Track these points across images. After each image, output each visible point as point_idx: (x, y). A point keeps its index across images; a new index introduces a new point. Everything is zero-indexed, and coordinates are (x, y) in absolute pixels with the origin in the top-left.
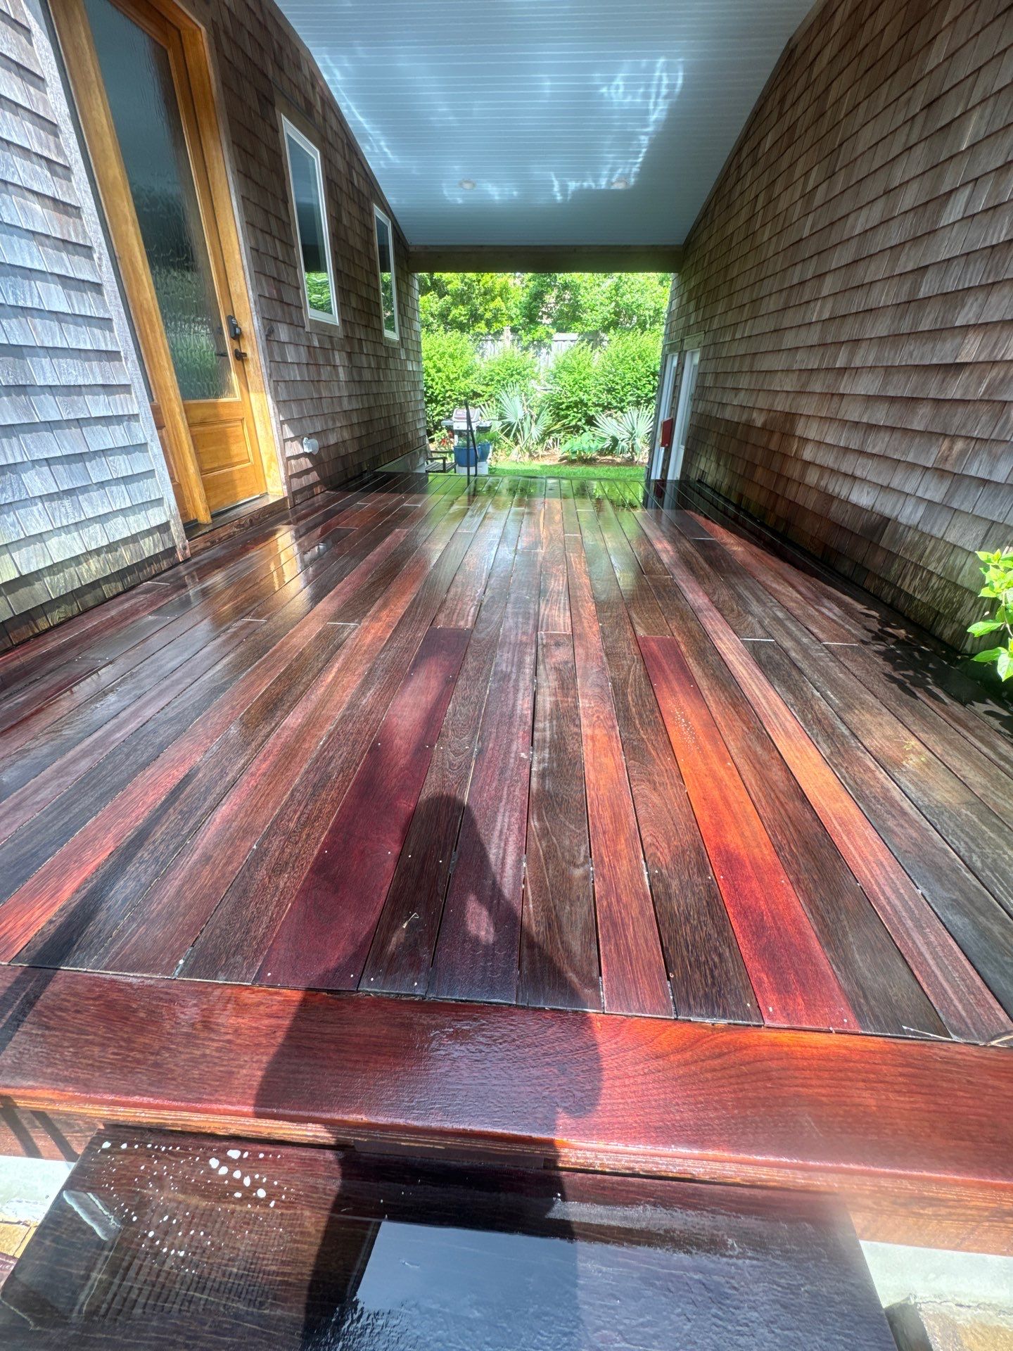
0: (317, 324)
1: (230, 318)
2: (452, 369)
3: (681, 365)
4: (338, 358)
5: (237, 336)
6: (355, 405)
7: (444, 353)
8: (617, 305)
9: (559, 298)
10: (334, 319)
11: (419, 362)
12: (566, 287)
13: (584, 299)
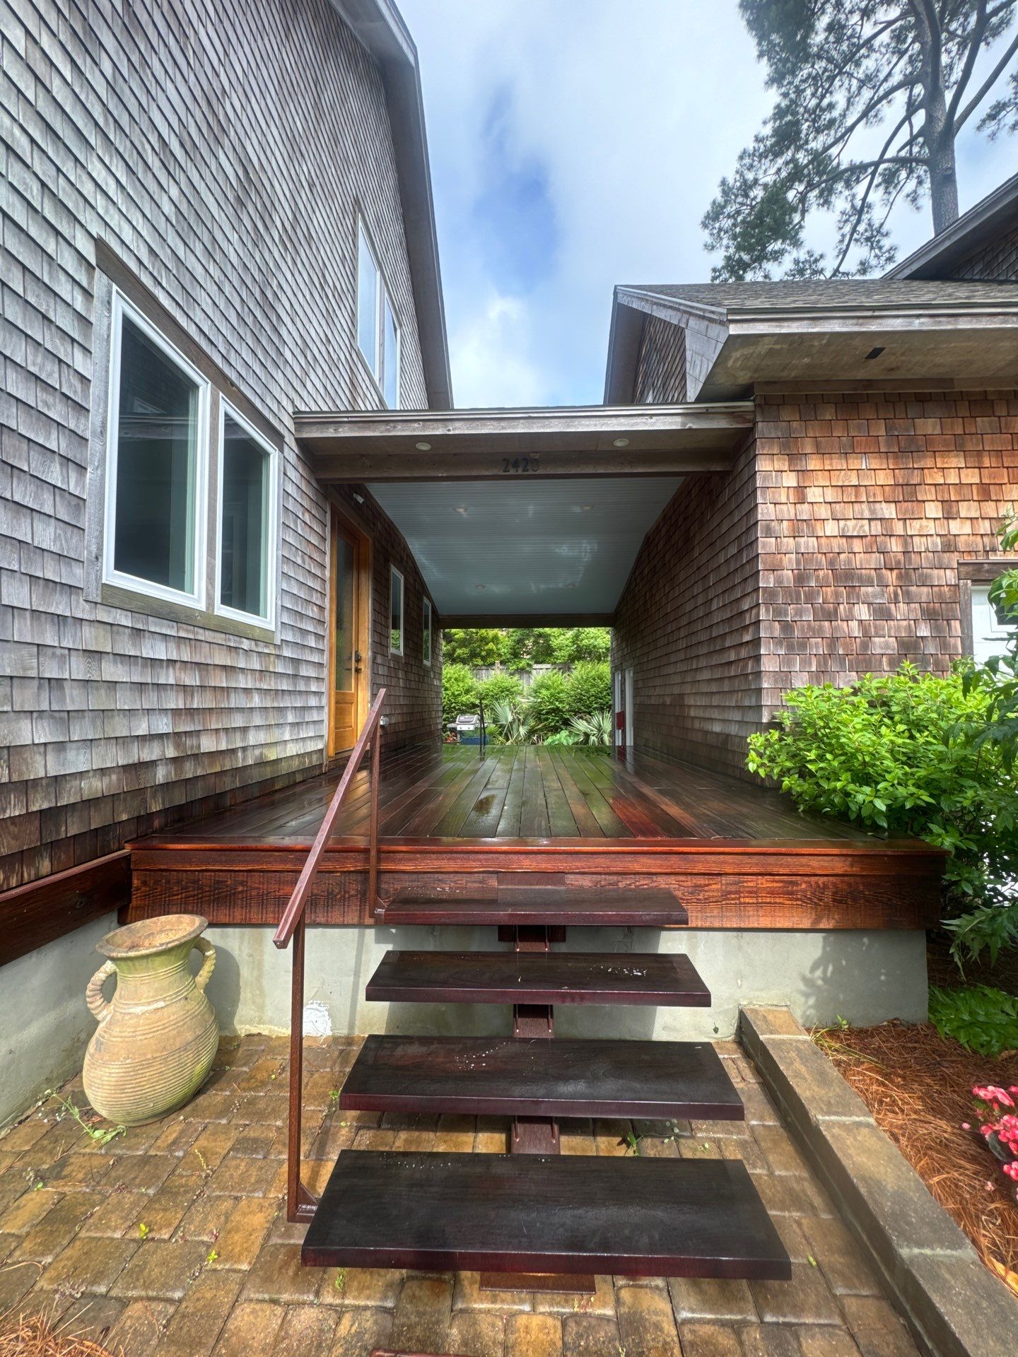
0: (393, 655)
1: (357, 652)
2: (456, 688)
3: (623, 678)
4: (401, 674)
5: (358, 660)
6: (407, 702)
7: (451, 678)
8: (578, 646)
9: (536, 643)
10: (401, 652)
11: (441, 680)
12: (540, 635)
13: (555, 643)
